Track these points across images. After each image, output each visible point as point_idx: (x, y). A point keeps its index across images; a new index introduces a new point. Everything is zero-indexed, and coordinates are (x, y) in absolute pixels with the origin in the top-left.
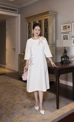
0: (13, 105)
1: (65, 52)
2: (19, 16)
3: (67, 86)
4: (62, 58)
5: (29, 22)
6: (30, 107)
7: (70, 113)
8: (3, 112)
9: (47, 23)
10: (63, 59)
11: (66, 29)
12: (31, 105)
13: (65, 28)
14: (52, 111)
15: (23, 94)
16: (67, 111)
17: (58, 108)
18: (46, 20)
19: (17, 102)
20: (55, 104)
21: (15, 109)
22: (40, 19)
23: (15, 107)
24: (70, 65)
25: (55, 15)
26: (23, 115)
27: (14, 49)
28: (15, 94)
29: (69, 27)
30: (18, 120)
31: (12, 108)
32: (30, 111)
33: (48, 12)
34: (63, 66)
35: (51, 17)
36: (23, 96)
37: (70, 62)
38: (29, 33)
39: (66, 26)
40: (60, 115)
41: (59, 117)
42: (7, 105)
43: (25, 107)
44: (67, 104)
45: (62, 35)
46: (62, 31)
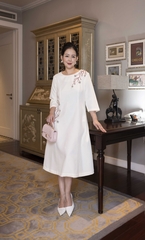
0: (10, 208)
1: (115, 99)
2: (19, 27)
4: (107, 112)
5: (41, 39)
6: (45, 210)
7: (125, 221)
9: (78, 42)
10: (110, 114)
11: (115, 54)
12: (47, 206)
13: (113, 51)
14: (89, 219)
15: (29, 185)
17: (101, 211)
18: (75, 35)
19: (18, 201)
20: (95, 204)
21: (15, 216)
22: (62, 34)
23: (13, 211)
24: (124, 126)
25: (94, 25)
26: (32, 226)
27: (10, 96)
28: (14, 185)
29: (121, 51)
30: (21, 238)
31: (8, 213)
33: (80, 18)
34: (111, 128)
35: (86, 29)
36: (30, 189)
37: (124, 121)
38: (40, 63)
39: (114, 49)
40: (106, 226)
41: (105, 230)
43: (34, 211)
44: (119, 203)
45: (107, 67)
46: (107, 59)
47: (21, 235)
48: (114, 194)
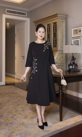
0: (14, 115)
3: (78, 98)
4: (69, 66)
6: (31, 117)
8: (3, 121)
9: (56, 27)
10: (71, 67)
11: (77, 33)
14: (54, 123)
16: (71, 124)
18: (55, 24)
23: (15, 117)
24: (79, 73)
25: (66, 18)
26: (23, 124)
29: (80, 31)
31: (12, 118)
32: (30, 122)
33: (57, 14)
35: (60, 20)
37: (79, 71)
39: (76, 30)
41: (61, 129)
42: (8, 114)
43: (26, 117)
45: (73, 40)
46: (73, 36)
47: (16, 128)
48: (72, 112)
